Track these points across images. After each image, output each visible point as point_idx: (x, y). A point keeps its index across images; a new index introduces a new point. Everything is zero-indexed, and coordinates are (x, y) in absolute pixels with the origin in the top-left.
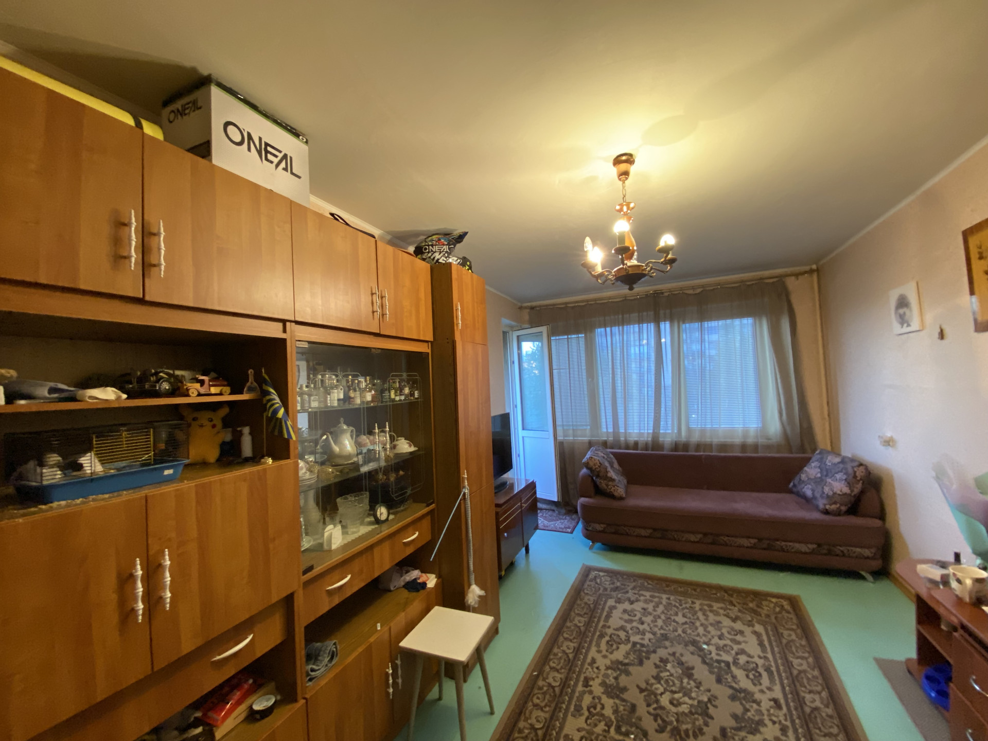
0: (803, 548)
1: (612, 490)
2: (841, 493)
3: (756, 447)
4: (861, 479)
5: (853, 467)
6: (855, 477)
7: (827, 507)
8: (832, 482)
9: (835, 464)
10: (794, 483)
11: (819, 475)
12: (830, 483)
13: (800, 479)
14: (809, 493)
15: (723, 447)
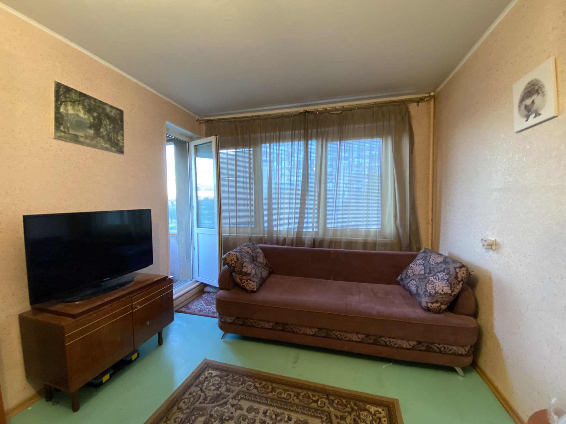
0: (405, 344)
1: (244, 284)
2: (443, 293)
3: (374, 245)
4: (462, 280)
5: (455, 268)
6: (456, 277)
7: (429, 305)
8: (434, 280)
9: (438, 264)
10: (401, 277)
11: (423, 272)
12: (432, 281)
13: (407, 275)
14: (413, 289)
15: (350, 244)
